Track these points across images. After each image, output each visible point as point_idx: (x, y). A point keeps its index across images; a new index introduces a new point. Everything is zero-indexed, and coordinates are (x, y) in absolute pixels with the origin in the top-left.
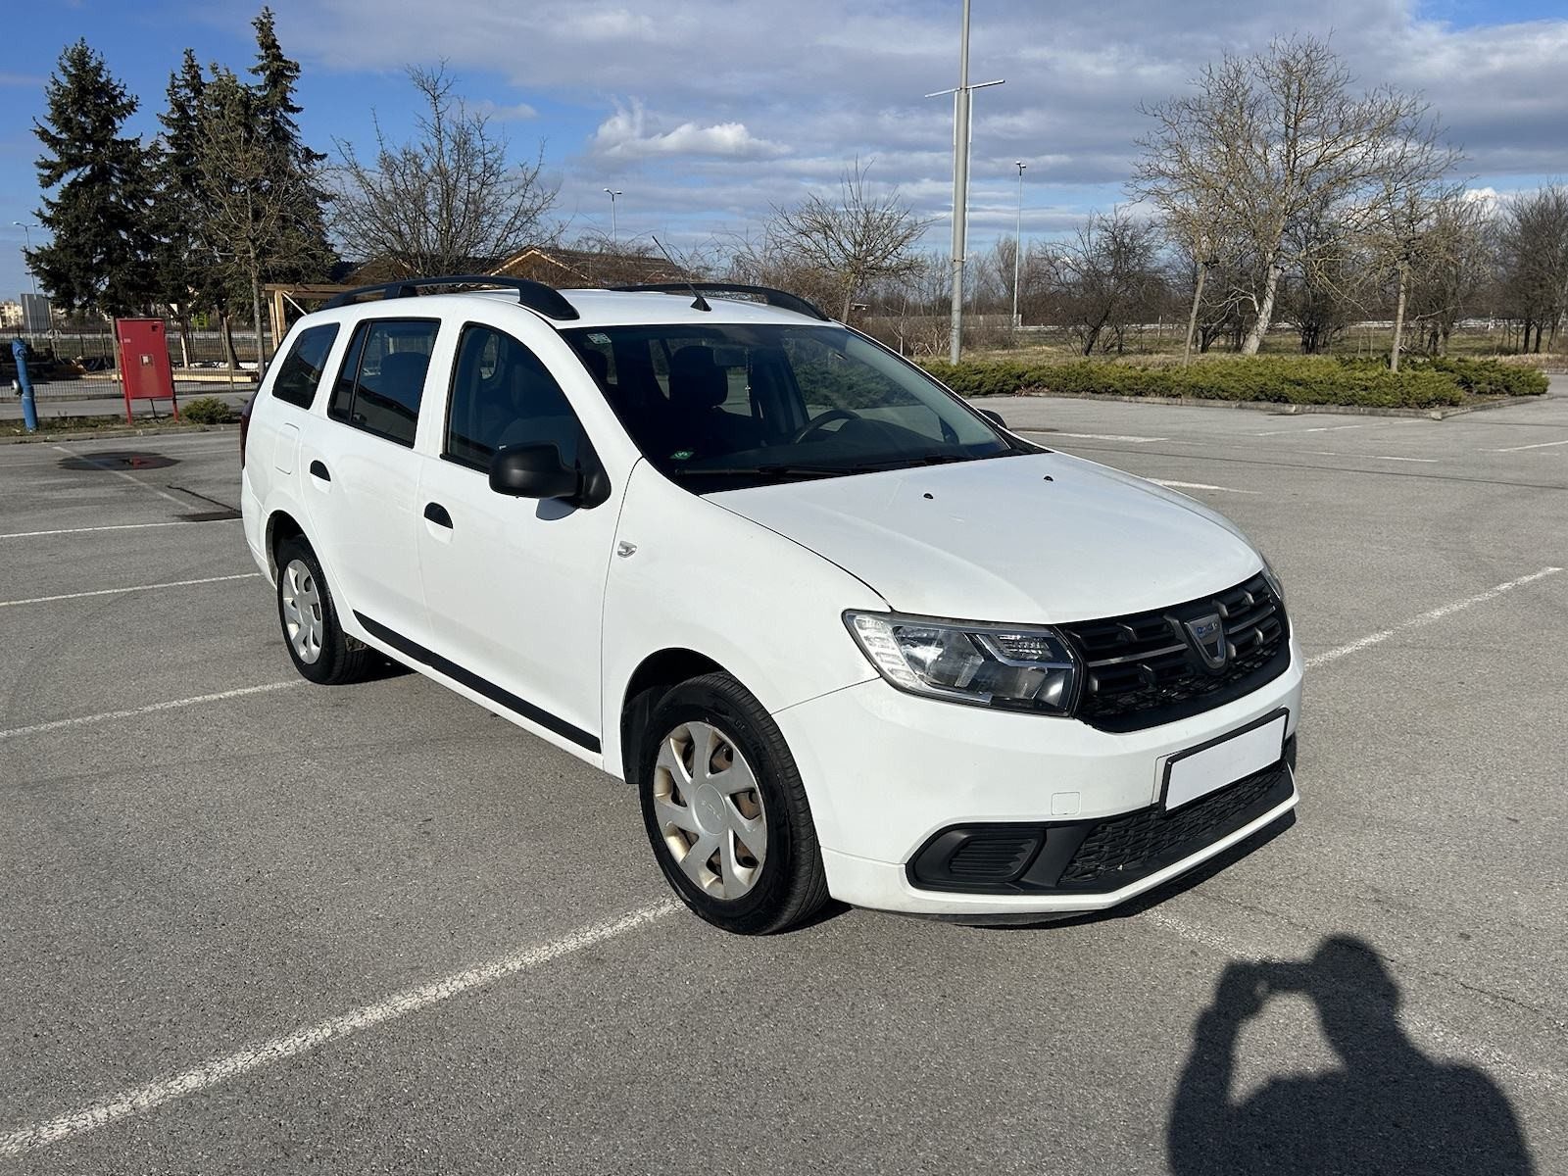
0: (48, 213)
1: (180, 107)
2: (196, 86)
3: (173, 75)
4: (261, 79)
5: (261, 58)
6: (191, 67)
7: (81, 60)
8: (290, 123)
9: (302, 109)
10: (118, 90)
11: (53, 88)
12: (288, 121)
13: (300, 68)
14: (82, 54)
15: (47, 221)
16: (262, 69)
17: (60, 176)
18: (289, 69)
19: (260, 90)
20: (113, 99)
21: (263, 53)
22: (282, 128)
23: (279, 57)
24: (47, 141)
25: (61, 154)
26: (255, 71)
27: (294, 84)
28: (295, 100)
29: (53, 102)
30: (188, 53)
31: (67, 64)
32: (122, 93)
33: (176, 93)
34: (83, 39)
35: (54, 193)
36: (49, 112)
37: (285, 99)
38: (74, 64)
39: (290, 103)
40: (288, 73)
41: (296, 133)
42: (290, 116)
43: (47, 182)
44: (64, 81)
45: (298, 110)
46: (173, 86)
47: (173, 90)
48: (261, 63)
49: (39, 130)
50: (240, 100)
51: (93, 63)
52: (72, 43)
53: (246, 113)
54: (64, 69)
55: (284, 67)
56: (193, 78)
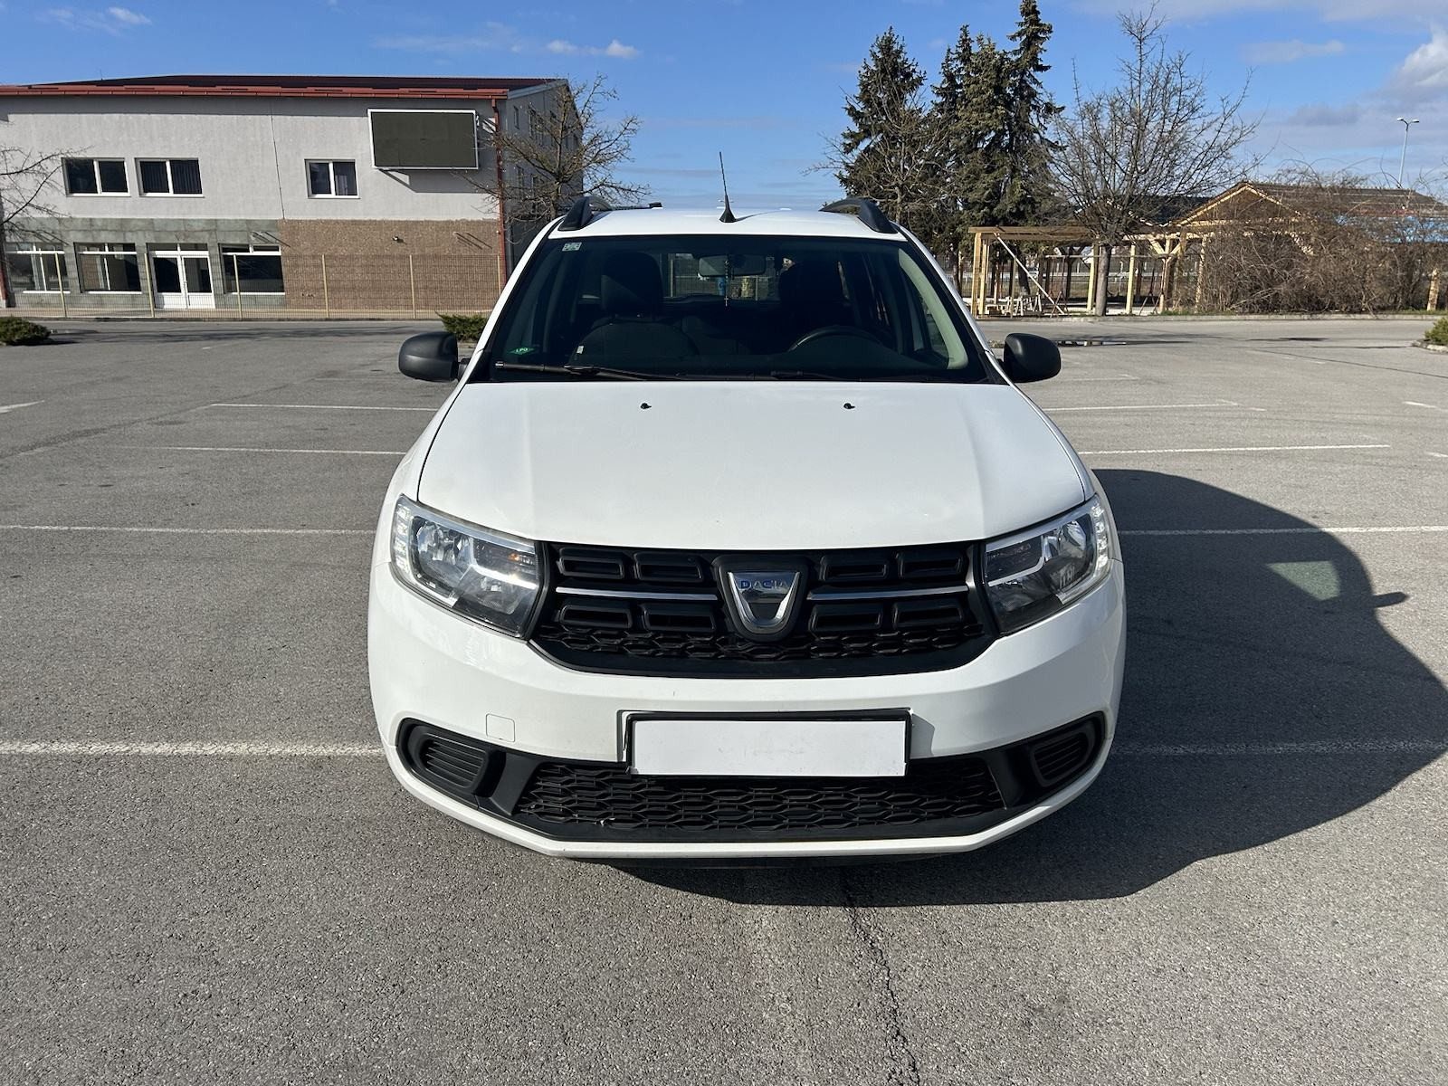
0: (846, 174)
1: (951, 78)
2: (966, 56)
3: (949, 50)
4: (1017, 44)
5: (1021, 24)
6: (964, 41)
7: (887, 46)
8: (1035, 81)
9: (1050, 67)
10: (911, 68)
11: (863, 71)
12: (1034, 79)
13: (1053, 29)
14: (889, 41)
15: (844, 181)
16: (1020, 34)
17: (858, 144)
18: (1044, 32)
19: (1015, 54)
20: (908, 75)
21: (1022, 20)
22: (1028, 87)
23: (1036, 22)
24: (853, 115)
25: (861, 125)
26: (1013, 38)
27: (1043, 46)
28: (1044, 59)
29: (862, 83)
30: (964, 29)
31: (876, 50)
32: (914, 71)
33: (949, 65)
34: (891, 28)
35: (852, 158)
36: (858, 92)
37: (1035, 59)
38: (882, 49)
39: (1040, 63)
40: (1042, 36)
41: (1039, 90)
42: (1038, 75)
43: (848, 149)
44: (872, 66)
45: (1046, 68)
46: (947, 60)
47: (946, 65)
48: (1020, 29)
49: (848, 107)
50: (994, 65)
51: (896, 47)
52: (882, 33)
53: (998, 76)
54: (874, 55)
55: (1038, 30)
56: (964, 50)
